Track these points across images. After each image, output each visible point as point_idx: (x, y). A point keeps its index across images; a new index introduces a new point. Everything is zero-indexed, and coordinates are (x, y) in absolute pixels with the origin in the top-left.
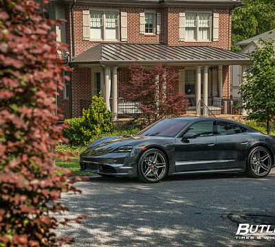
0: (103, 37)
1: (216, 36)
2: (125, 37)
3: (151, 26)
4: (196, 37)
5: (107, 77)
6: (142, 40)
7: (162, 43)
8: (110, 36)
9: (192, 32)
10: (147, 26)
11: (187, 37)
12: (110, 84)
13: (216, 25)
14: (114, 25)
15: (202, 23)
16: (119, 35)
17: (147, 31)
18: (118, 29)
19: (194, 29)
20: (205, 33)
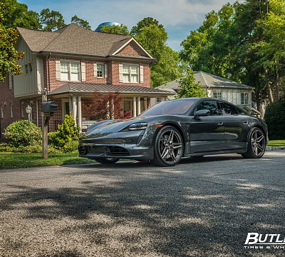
0: (69, 78)
1: (142, 80)
2: (84, 79)
3: (101, 72)
4: (129, 80)
5: (74, 103)
6: (95, 81)
7: (108, 84)
8: (74, 78)
9: (127, 77)
10: (98, 72)
11: (124, 80)
12: (76, 107)
13: (142, 73)
14: (76, 71)
15: (133, 71)
16: (80, 77)
17: (98, 76)
18: (79, 74)
19: (129, 75)
20: (135, 77)
